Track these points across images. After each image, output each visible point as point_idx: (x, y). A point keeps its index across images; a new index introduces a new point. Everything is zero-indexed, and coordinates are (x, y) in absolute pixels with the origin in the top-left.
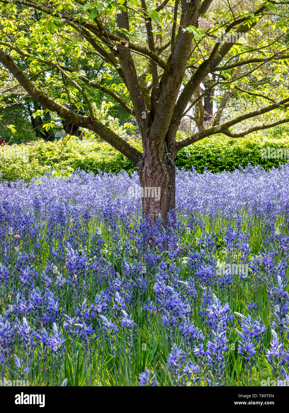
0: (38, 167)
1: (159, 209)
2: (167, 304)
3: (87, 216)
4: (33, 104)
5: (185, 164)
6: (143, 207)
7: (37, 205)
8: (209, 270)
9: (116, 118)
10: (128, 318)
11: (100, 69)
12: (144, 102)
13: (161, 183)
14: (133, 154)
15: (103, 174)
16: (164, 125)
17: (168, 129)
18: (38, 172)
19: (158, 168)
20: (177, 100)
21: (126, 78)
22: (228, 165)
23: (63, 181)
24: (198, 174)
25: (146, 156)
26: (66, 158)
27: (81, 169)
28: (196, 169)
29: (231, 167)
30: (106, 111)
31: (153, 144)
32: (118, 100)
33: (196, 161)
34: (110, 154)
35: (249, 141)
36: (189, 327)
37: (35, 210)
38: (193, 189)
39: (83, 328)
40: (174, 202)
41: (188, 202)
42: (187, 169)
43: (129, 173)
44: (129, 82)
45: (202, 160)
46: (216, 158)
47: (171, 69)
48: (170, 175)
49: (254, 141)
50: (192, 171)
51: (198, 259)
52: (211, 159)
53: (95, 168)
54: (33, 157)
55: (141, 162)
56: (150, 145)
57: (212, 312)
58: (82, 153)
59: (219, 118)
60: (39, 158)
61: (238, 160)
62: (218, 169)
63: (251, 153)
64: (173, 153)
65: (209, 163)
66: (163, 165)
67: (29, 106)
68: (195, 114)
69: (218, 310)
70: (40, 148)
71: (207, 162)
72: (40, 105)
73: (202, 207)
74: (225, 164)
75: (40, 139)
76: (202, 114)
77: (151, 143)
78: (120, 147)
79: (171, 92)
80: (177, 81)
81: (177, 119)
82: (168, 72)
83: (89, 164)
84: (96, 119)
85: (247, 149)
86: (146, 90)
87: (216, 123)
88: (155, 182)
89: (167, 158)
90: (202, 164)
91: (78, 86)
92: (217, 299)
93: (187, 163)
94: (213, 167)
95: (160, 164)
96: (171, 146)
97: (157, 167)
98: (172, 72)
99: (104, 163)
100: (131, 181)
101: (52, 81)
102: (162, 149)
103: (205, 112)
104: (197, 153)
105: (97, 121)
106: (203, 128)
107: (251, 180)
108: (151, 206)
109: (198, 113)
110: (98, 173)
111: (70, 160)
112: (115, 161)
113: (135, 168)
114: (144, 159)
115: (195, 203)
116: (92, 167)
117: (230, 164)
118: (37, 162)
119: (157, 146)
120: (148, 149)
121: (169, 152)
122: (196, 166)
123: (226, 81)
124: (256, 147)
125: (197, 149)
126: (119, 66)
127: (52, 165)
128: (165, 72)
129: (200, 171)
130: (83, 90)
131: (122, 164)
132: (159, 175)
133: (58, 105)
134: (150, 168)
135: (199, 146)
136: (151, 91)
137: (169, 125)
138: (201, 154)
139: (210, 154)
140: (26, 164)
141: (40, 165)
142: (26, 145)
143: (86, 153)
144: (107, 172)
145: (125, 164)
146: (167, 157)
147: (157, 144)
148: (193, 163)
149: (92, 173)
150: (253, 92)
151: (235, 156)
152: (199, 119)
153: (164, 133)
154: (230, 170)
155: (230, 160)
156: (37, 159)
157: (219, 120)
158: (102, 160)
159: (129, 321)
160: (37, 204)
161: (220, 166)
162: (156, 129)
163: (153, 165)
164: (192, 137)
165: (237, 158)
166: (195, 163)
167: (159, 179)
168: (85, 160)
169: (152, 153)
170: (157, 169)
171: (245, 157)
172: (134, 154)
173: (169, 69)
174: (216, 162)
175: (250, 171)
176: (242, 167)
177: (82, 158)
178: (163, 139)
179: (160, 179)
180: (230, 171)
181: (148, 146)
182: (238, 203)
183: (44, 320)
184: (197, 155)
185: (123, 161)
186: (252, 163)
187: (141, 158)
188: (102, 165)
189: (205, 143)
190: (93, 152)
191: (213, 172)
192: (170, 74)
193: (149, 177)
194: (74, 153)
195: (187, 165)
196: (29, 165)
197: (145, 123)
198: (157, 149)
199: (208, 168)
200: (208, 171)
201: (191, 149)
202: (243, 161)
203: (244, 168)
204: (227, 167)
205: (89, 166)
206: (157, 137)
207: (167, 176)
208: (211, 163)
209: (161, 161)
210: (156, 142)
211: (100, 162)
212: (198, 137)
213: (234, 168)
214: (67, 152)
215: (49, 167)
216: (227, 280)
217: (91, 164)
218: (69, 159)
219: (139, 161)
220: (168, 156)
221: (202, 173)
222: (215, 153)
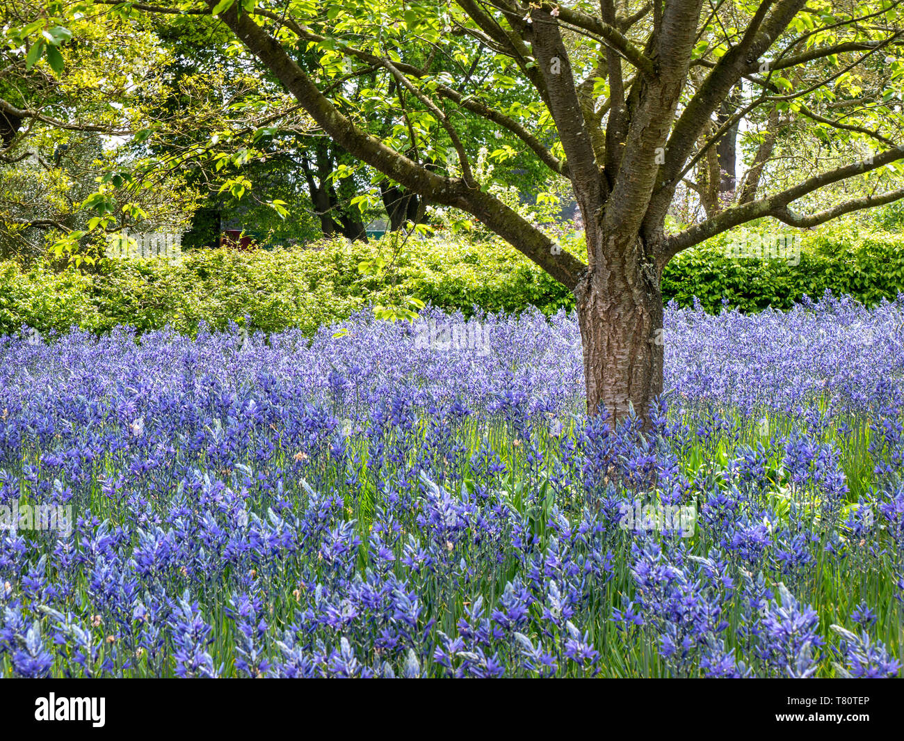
0: (331, 300)
1: (625, 395)
2: (668, 609)
3: (461, 410)
4: (314, 156)
5: (675, 292)
6: (588, 391)
7: (337, 388)
8: (756, 532)
9: (512, 187)
10: (581, 639)
11: (471, 72)
12: (590, 145)
13: (631, 334)
14: (563, 267)
15: (485, 316)
16: (636, 199)
17: (646, 207)
18: (331, 311)
19: (623, 298)
20: (668, 139)
21: (549, 88)
22: (778, 294)
23: (393, 332)
24: (708, 316)
25: (594, 271)
26: (399, 280)
27: (433, 304)
28: (702, 304)
29: (784, 299)
30: (489, 171)
31: (611, 244)
32: (529, 140)
33: (701, 286)
34: (500, 270)
35: (826, 237)
36: (722, 660)
37: (333, 398)
38: (698, 349)
39: (478, 661)
40: (661, 379)
41: (690, 379)
42: (682, 305)
43: (546, 314)
44: (557, 99)
45: (716, 283)
46: (750, 278)
47: (656, 68)
48: (651, 316)
49: (837, 238)
50: (692, 307)
51: (726, 508)
52: (737, 279)
53: (466, 303)
54: (321, 277)
55: (582, 285)
56: (604, 245)
57: (777, 625)
58: (435, 268)
59: (756, 186)
60: (334, 279)
61: (802, 283)
62: (753, 303)
63: (833, 266)
64: (659, 265)
65: (732, 290)
66: (635, 291)
67: (305, 160)
68: (699, 176)
69: (793, 619)
70: (337, 255)
71: (728, 288)
72: (332, 157)
73: (724, 389)
74: (771, 292)
75: (336, 236)
76: (715, 174)
77: (608, 240)
78: (535, 250)
79: (653, 121)
80: (669, 95)
81: (667, 184)
82: (647, 74)
83: (453, 294)
84: (477, 184)
85: (822, 257)
86: (595, 117)
87: (747, 195)
88: (616, 332)
89: (645, 276)
90: (716, 292)
91: (436, 108)
92: (789, 596)
93: (682, 290)
94: (743, 299)
95: (628, 289)
96: (654, 248)
97: (620, 295)
98: (658, 75)
99: (487, 290)
100: (552, 331)
101: (374, 98)
102: (632, 254)
103: (722, 171)
104: (703, 266)
105: (482, 190)
106: (717, 208)
107: (833, 329)
108: (608, 388)
109: (705, 172)
110: (474, 314)
111: (410, 283)
112: (513, 285)
113: (559, 302)
114: (590, 278)
115: (707, 382)
116: (459, 299)
117: (782, 293)
118: (331, 287)
119: (621, 247)
120: (600, 253)
121: (650, 261)
122: (702, 297)
123: (781, 96)
124: (842, 252)
125: (704, 257)
126: (532, 61)
127: (364, 296)
128: (639, 74)
129: (711, 308)
130: (447, 119)
131: (527, 293)
132: (625, 315)
133: (388, 153)
134: (604, 300)
135: (710, 250)
136: (605, 120)
137: (649, 197)
138: (713, 268)
139: (734, 269)
140: (304, 292)
141: (337, 295)
142: (304, 248)
143: (444, 267)
144: (495, 312)
145: (535, 292)
146: (643, 272)
147: (620, 242)
148: (696, 290)
149: (460, 314)
150: (841, 122)
151: (794, 274)
152: (708, 187)
153: (638, 218)
154: (781, 305)
155: (782, 282)
156: (331, 283)
157: (754, 190)
158: (481, 284)
159: (582, 646)
160: (337, 385)
161: (758, 295)
162: (619, 207)
163: (610, 291)
164: (701, 226)
165: (797, 277)
166: (701, 289)
167: (624, 325)
168: (441, 284)
169: (609, 264)
170: (620, 302)
171: (817, 275)
172: (568, 266)
173: (650, 67)
174: (748, 287)
175: (830, 308)
176: (810, 300)
177: (435, 279)
178: (635, 231)
179: (629, 324)
180: (782, 308)
181: (600, 246)
182: (808, 381)
183: (381, 646)
184: (704, 271)
185: (531, 286)
186: (833, 290)
187: (582, 275)
188: (482, 296)
189: (723, 243)
190: (461, 264)
191: (741, 311)
192: (651, 79)
193: (603, 321)
194: (418, 268)
195: (680, 294)
196: (310, 296)
197: (592, 195)
198: (621, 254)
199: (731, 302)
200: (729, 308)
201: (690, 258)
202: (812, 286)
203: (816, 301)
204: (774, 299)
205: (452, 298)
206: (622, 227)
207: (644, 317)
208: (737, 290)
209: (630, 282)
210: (620, 238)
211: (478, 289)
212: (715, 225)
213: (793, 302)
214: (401, 265)
215: (359, 299)
216: (800, 556)
217: (458, 292)
218: (405, 281)
219: (577, 282)
220: (647, 271)
221: (716, 313)
222: (746, 266)
